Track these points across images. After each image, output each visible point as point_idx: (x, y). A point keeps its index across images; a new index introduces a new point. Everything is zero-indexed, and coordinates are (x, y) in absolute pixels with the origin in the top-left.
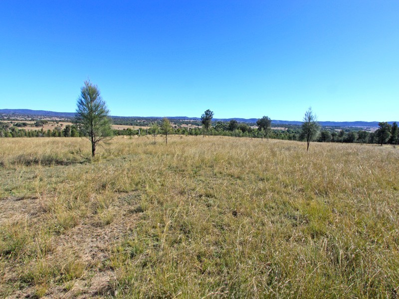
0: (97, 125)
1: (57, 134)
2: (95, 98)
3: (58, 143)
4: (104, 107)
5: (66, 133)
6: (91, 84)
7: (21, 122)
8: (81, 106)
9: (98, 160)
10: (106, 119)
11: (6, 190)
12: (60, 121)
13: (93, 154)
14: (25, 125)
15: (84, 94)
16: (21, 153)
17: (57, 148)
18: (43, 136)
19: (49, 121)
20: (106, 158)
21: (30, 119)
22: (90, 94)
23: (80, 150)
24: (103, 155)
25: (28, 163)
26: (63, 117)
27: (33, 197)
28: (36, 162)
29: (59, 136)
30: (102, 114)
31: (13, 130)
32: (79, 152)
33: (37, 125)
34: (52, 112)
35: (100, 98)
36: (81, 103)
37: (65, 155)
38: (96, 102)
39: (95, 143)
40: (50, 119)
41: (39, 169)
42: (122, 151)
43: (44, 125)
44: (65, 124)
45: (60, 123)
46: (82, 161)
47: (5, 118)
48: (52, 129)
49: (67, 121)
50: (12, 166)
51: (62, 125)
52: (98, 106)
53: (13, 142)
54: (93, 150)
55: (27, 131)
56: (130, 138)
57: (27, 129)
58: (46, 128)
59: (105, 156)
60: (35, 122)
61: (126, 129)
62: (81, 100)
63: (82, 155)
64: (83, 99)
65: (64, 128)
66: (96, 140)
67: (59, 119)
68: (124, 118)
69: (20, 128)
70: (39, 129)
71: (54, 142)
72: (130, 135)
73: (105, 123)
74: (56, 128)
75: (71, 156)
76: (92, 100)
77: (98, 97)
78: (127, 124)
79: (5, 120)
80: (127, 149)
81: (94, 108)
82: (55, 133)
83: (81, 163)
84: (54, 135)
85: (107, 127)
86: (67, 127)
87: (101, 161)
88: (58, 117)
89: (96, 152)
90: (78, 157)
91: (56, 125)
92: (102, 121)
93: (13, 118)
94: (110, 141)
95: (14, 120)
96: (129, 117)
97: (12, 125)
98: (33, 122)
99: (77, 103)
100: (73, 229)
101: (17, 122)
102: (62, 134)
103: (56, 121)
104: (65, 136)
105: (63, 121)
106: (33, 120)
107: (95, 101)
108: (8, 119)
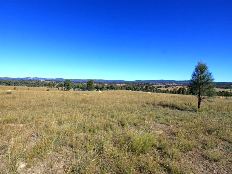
0: (204, 88)
1: (174, 92)
2: (204, 71)
3: (176, 97)
4: (210, 77)
5: (179, 92)
6: (202, 63)
7: (159, 86)
8: (194, 77)
9: (202, 111)
10: (211, 85)
11: (156, 117)
12: (177, 85)
13: (199, 107)
14: (161, 87)
15: (196, 70)
16: (160, 100)
17: (176, 100)
18: (168, 93)
19: (171, 85)
20: (207, 111)
21: (163, 84)
22: (201, 69)
23: (190, 103)
24: (206, 108)
25: (164, 106)
26: (178, 83)
27: (167, 124)
28: (167, 106)
29: (175, 93)
30: (208, 81)
31: (156, 89)
32: (189, 104)
33: (166, 87)
34: (173, 81)
35: (207, 71)
36: (194, 75)
37: (181, 104)
38: (205, 73)
39: (200, 100)
40: (171, 84)
41: (169, 110)
42: (221, 108)
43: (169, 87)
44: (179, 87)
45: (176, 86)
46: (191, 110)
47: (154, 84)
48: (172, 89)
49: (180, 85)
50: (157, 106)
51: (177, 87)
52: (205, 77)
53: (157, 95)
54: (199, 104)
55: (161, 90)
56: (227, 99)
57: (162, 89)
58: (170, 89)
59: (207, 109)
60: (165, 86)
61: (222, 91)
62: (194, 73)
63: (191, 106)
64: (196, 73)
65: (178, 89)
66: (201, 98)
67: (176, 84)
68: (221, 83)
69: (159, 89)
70: (166, 89)
71: (174, 97)
72: (226, 96)
73: (210, 88)
74: (174, 89)
75: (184, 106)
76: (202, 73)
77: (206, 70)
78: (223, 88)
79: (154, 85)
80: (226, 107)
81: (202, 78)
82: (173, 92)
83: (190, 111)
84: (173, 93)
85: (211, 90)
86: (180, 89)
87: (204, 112)
88: (175, 83)
89: (201, 106)
90: (188, 107)
91: (174, 88)
92: (208, 86)
93: (157, 84)
94: (212, 100)
95: (157, 85)
96: (225, 83)
97: (156, 87)
98: (164, 86)
99: (192, 75)
100: (189, 152)
101: (158, 86)
102: (177, 92)
103: (174, 85)
104: (179, 94)
105: (178, 85)
106: (164, 85)
107: (203, 74)
108: (155, 84)
